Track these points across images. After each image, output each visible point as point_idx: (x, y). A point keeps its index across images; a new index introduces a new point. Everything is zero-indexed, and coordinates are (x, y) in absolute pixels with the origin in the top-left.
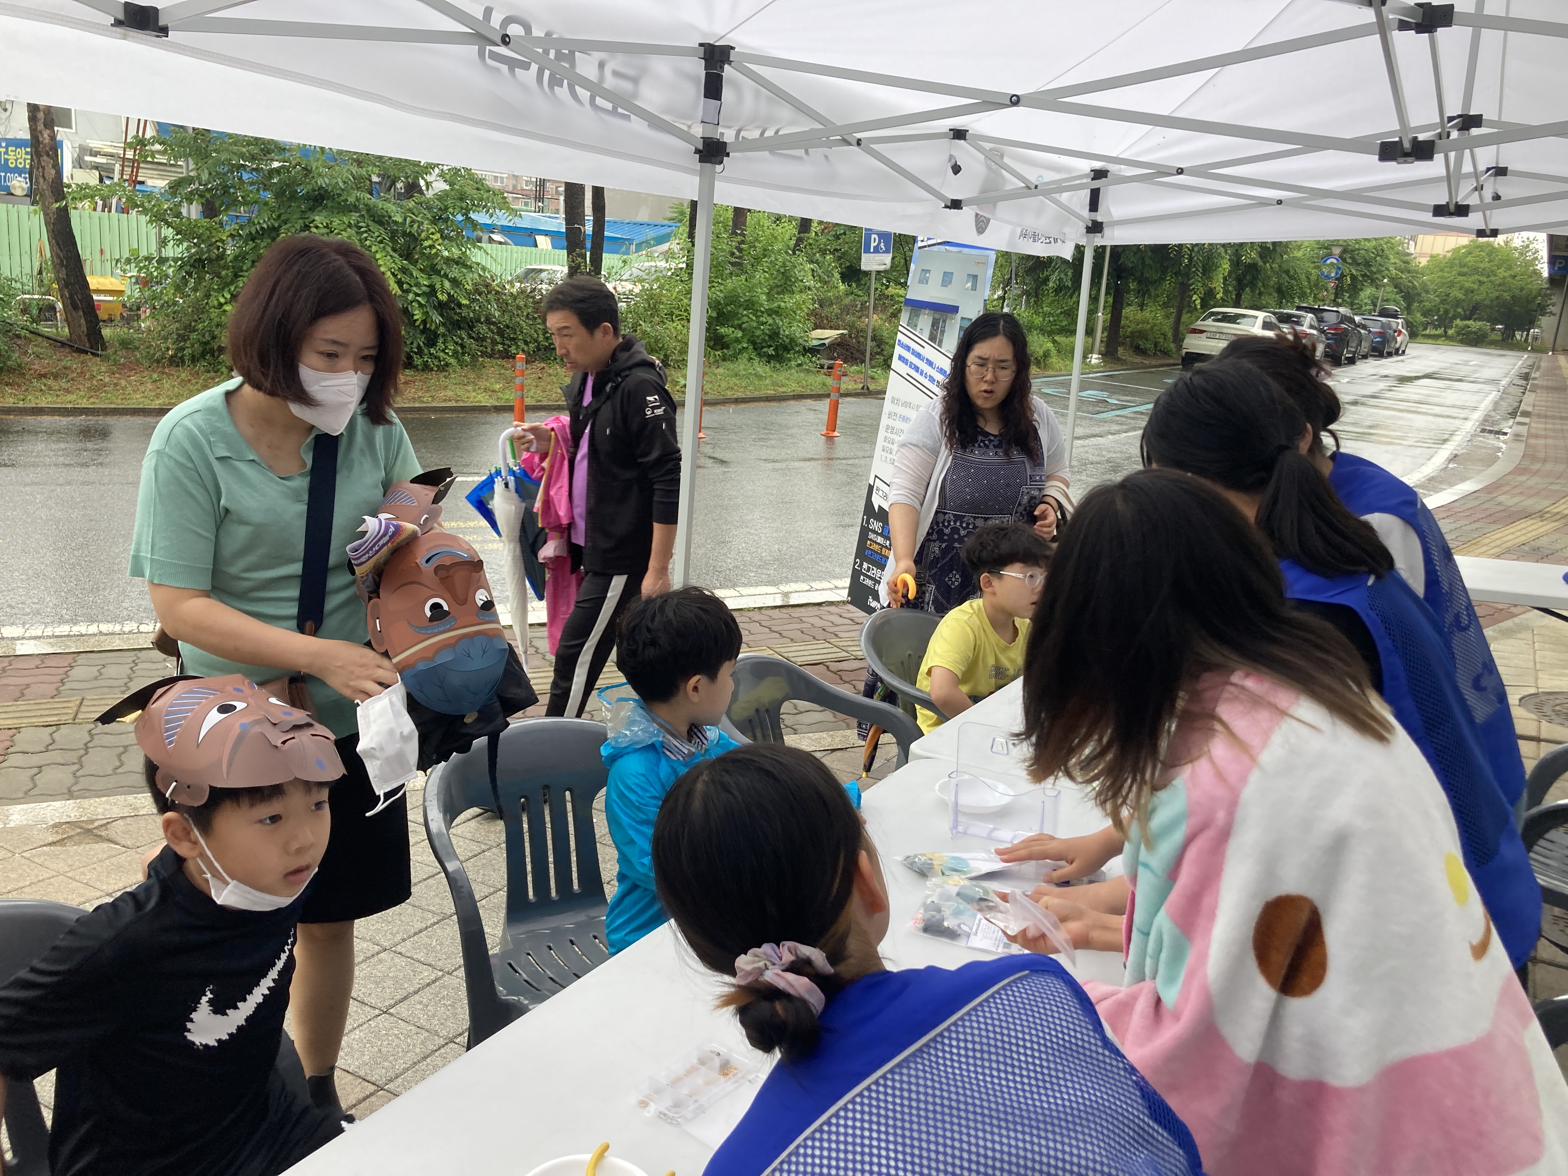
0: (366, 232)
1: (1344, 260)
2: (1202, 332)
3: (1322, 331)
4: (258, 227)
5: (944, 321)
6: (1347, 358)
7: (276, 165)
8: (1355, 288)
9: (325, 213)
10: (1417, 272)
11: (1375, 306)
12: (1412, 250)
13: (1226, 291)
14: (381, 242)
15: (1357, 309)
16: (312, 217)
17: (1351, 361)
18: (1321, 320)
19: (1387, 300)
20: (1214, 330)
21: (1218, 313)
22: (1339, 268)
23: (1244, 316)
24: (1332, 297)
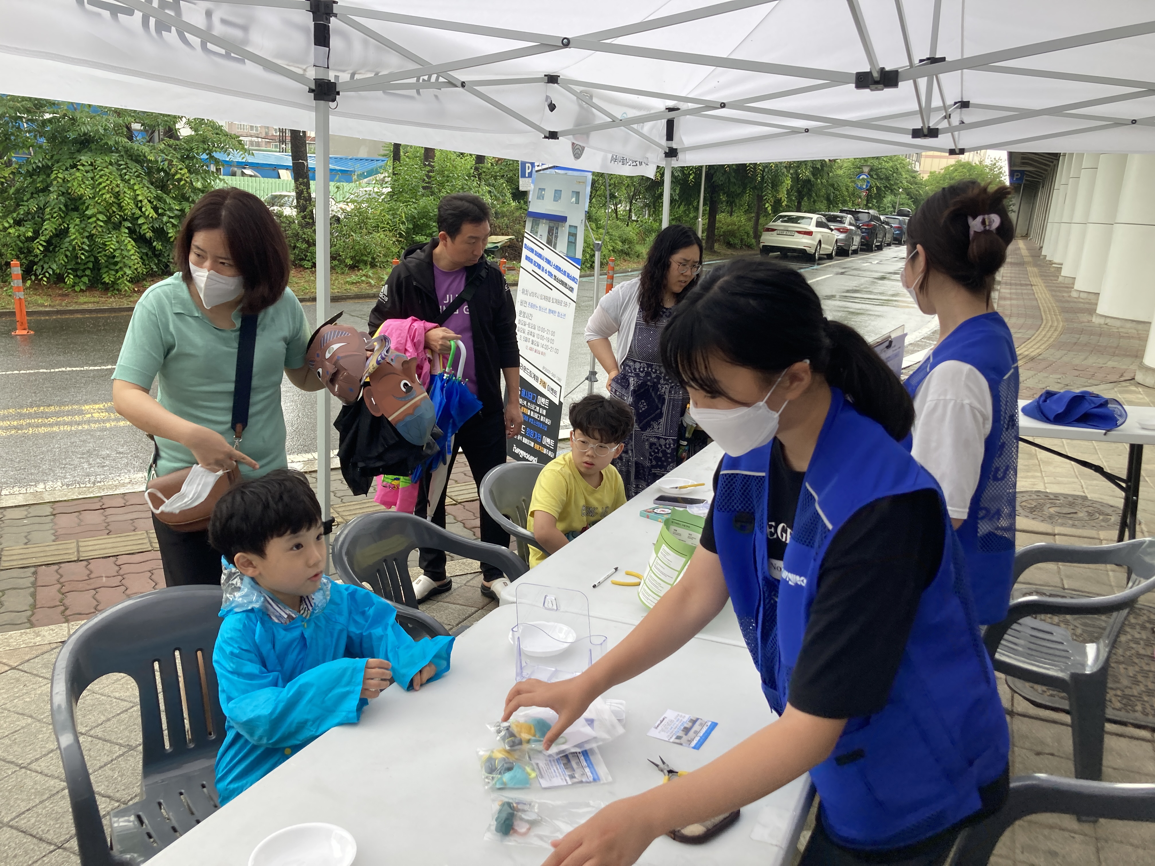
0: (125, 168)
1: (872, 176)
2: (773, 230)
3: (858, 227)
4: (34, 166)
5: (557, 229)
6: (876, 246)
7: (47, 116)
8: (880, 196)
9: (90, 154)
10: (922, 184)
11: (894, 208)
12: (917, 168)
13: (790, 200)
14: (138, 176)
15: (882, 210)
16: (79, 157)
17: (880, 248)
18: (857, 219)
19: (903, 204)
20: (782, 228)
21: (785, 216)
22: (868, 182)
23: (803, 218)
24: (865, 202)
